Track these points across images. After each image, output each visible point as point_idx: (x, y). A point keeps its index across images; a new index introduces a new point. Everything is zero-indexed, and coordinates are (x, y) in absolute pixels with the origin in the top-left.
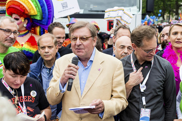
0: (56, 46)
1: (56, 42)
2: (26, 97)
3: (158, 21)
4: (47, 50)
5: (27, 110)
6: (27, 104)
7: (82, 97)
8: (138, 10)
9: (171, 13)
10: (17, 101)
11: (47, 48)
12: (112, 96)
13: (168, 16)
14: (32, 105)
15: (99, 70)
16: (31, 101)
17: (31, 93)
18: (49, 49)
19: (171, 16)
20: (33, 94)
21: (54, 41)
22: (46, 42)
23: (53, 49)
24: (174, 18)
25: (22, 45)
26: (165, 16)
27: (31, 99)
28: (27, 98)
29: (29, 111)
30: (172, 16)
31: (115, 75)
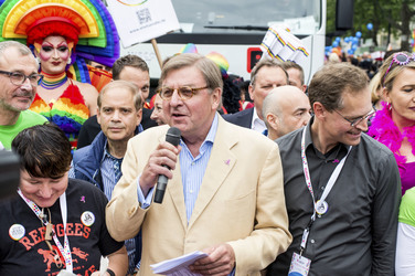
0: (137, 110)
1: (138, 103)
2: (71, 225)
3: (362, 50)
4: (116, 115)
5: (74, 256)
6: (74, 242)
8: (318, 24)
9: (392, 29)
10: (52, 234)
11: (117, 112)
12: (256, 222)
13: (385, 38)
14: (83, 245)
15: (228, 163)
16: (81, 234)
17: (83, 218)
19: (392, 36)
20: (88, 218)
22: (117, 99)
23: (131, 116)
24: (399, 42)
25: (51, 105)
26: (379, 37)
27: (82, 230)
28: (74, 229)
29: (78, 258)
30: (395, 36)
31: (262, 175)
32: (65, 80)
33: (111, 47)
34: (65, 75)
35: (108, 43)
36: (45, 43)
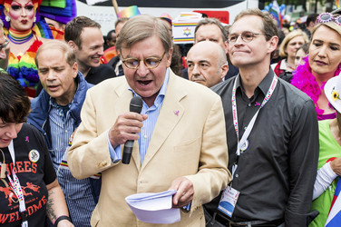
2: (21, 163)
3: (294, 15)
7: (143, 167)
11: (51, 71)
13: (312, 5)
15: (177, 114)
16: (30, 170)
18: (55, 73)
19: (319, 3)
20: (34, 156)
21: (66, 55)
22: (49, 60)
25: (19, 58)
26: (308, 4)
27: (30, 166)
28: (23, 166)
29: (32, 191)
30: (321, 3)
31: (207, 124)
32: (31, 36)
33: (69, 8)
34: (30, 32)
35: (67, 5)
36: (13, 3)
